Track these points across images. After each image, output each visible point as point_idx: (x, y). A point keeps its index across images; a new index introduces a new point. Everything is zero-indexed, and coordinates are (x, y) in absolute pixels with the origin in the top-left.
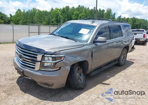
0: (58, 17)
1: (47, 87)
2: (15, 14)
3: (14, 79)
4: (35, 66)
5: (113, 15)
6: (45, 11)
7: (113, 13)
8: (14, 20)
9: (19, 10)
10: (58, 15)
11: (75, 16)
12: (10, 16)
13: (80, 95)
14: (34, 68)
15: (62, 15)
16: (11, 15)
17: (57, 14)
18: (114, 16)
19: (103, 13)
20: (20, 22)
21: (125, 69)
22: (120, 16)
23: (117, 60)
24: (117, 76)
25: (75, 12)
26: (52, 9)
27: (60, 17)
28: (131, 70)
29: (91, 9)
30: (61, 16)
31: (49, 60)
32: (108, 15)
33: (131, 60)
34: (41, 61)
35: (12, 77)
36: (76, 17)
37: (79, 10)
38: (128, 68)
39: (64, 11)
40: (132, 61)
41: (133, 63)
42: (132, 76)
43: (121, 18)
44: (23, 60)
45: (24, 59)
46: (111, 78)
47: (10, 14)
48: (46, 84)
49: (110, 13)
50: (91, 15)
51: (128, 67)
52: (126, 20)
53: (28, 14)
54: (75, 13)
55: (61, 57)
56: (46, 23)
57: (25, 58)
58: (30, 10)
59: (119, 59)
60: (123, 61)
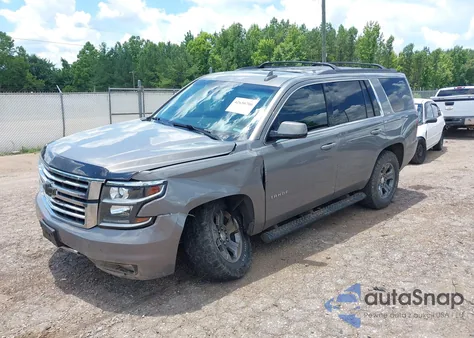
0: (206, 61)
1: (120, 274)
2: (76, 59)
3: (40, 256)
4: (83, 214)
5: (385, 42)
6: (166, 44)
7: (386, 38)
8: (75, 76)
9: (89, 46)
10: (208, 55)
11: (260, 55)
12: (63, 65)
13: (222, 299)
14: (82, 221)
15: (219, 52)
16: (65, 63)
17: (204, 50)
18: (390, 47)
19: (352, 38)
20: (93, 82)
21: (389, 216)
22: (412, 46)
23: (363, 190)
24: (355, 240)
25: (262, 42)
26: (189, 37)
27: (213, 59)
28: (408, 221)
29: (313, 30)
30: (217, 57)
31: (121, 196)
32: (369, 46)
33: (418, 187)
34: (98, 201)
35: (35, 251)
36: (265, 57)
37: (272, 35)
38: (398, 216)
39: (226, 41)
40: (421, 191)
41: (422, 197)
42: (405, 239)
43: (414, 50)
44: (56, 199)
45: (58, 196)
46: (332, 245)
47: (63, 60)
48: (120, 267)
49: (375, 39)
50: (312, 47)
51: (399, 211)
52: (432, 58)
53: (116, 55)
54: (260, 44)
55: (155, 188)
56: (169, 81)
57: (59, 193)
58: (122, 43)
59: (367, 188)
60: (384, 191)
